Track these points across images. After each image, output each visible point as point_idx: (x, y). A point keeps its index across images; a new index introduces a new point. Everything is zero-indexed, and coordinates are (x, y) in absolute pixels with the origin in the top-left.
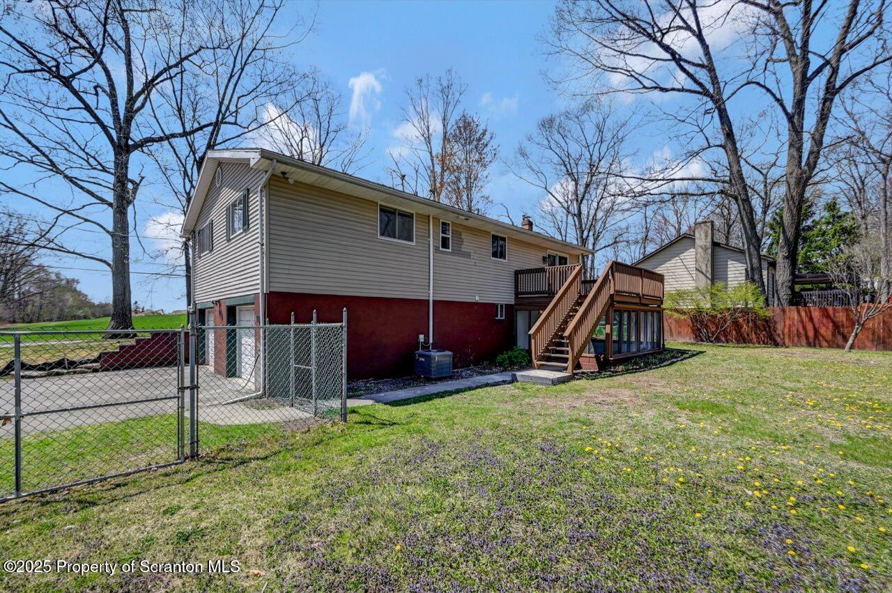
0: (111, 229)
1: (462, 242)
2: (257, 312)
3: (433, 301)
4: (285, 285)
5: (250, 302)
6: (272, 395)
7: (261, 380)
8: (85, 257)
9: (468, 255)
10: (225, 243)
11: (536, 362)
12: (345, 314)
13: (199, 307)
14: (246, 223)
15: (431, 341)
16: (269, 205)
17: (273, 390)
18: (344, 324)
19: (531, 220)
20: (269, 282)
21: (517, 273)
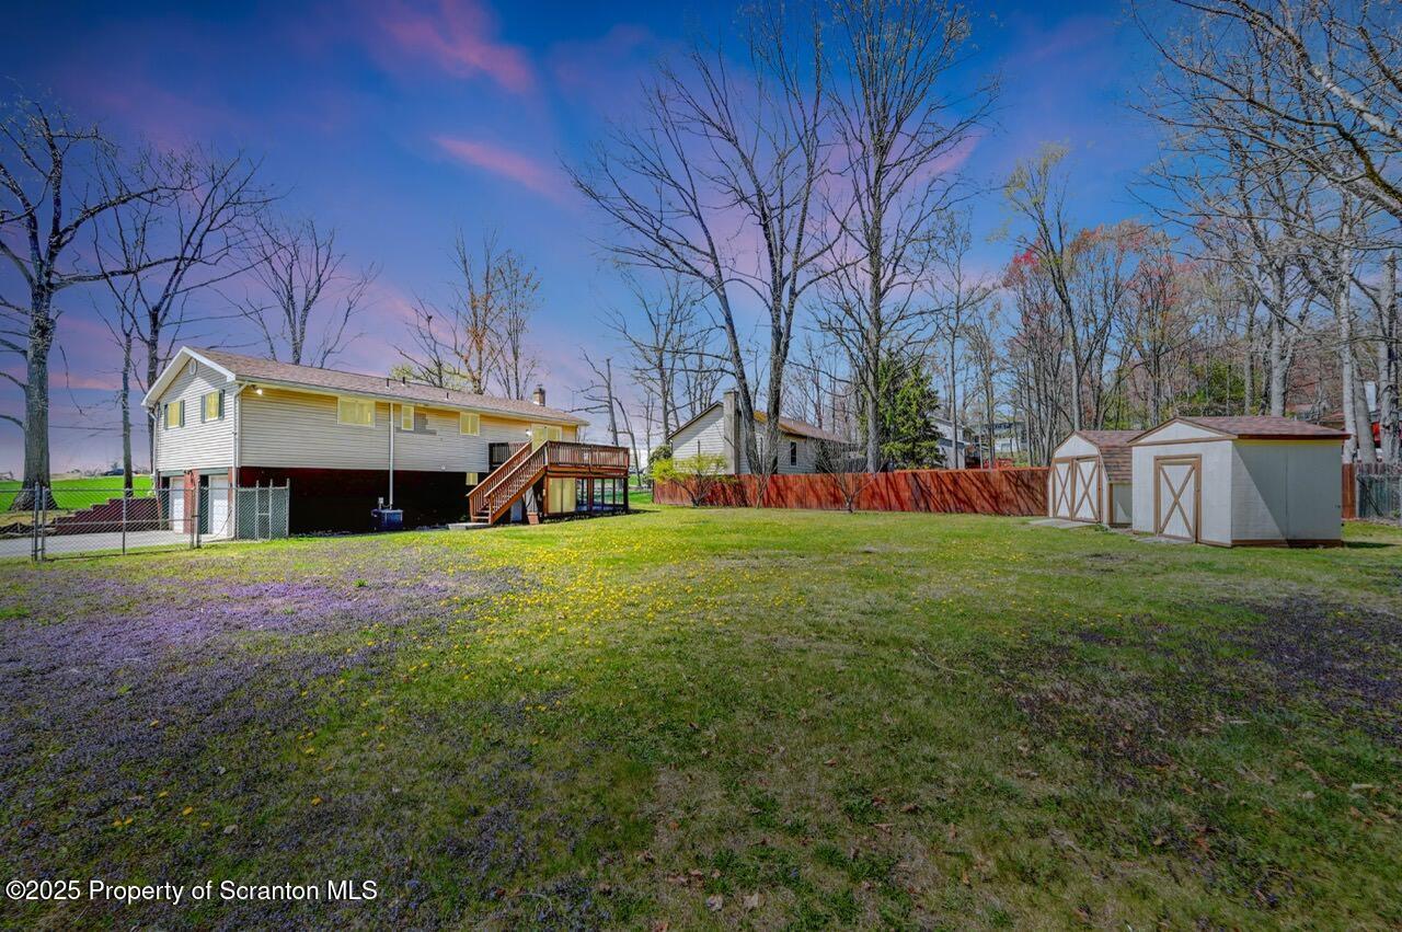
0: (26, 383)
1: (426, 422)
2: (230, 480)
3: (394, 472)
4: (253, 461)
5: (224, 473)
6: (242, 537)
7: (233, 528)
8: (14, 420)
9: (433, 433)
10: (199, 424)
11: (472, 517)
12: (288, 483)
13: (162, 475)
14: (221, 413)
15: (391, 503)
16: (241, 406)
17: (243, 532)
18: (287, 487)
19: (543, 388)
20: (241, 459)
21: (492, 446)
